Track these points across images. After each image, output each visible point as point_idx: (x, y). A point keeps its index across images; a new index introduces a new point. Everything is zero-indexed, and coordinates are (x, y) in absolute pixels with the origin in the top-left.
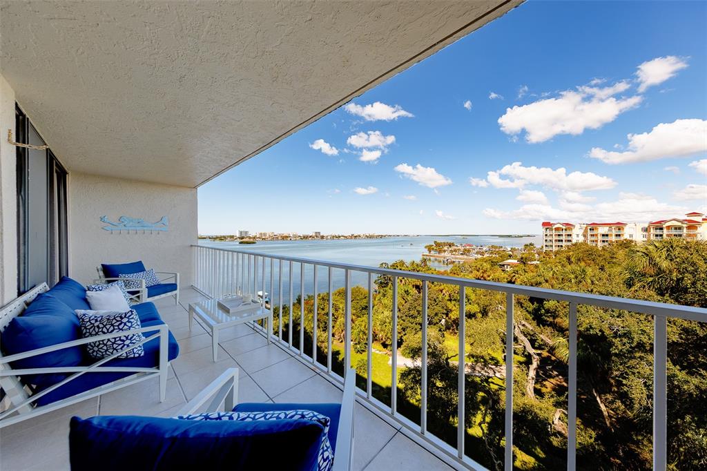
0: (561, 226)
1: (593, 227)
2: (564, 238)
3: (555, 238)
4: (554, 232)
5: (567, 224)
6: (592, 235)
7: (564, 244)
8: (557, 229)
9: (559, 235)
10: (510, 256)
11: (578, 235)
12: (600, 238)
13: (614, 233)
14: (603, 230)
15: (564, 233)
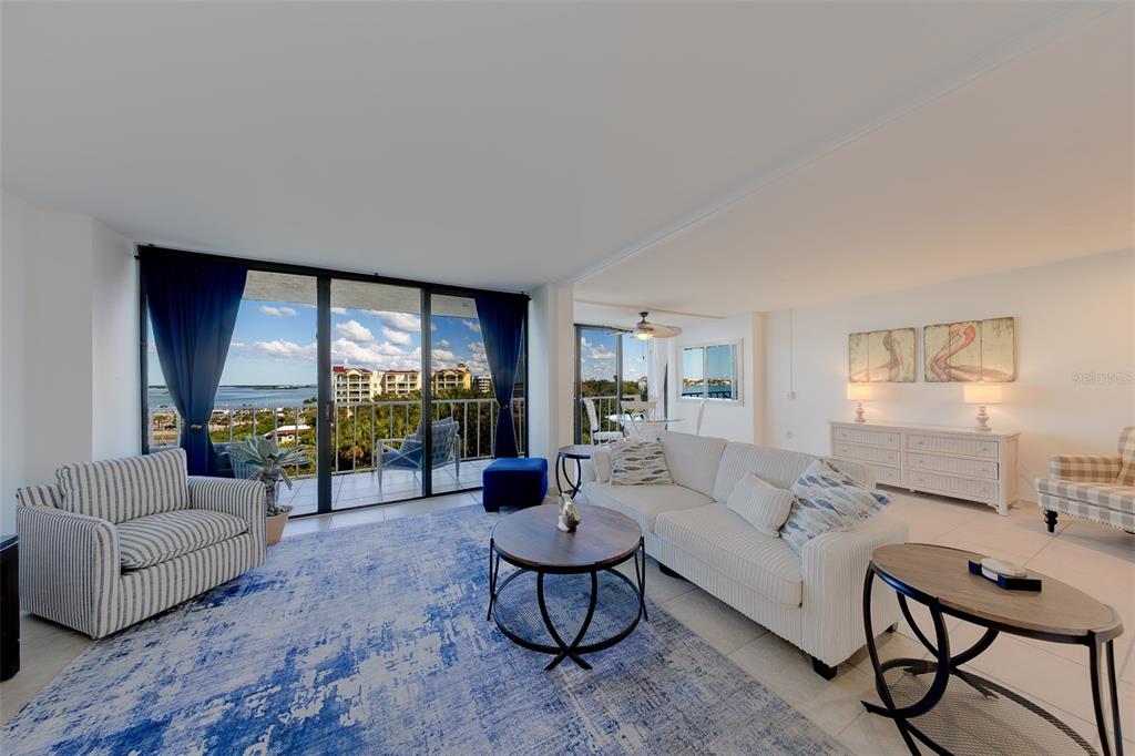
0: (357, 373)
1: (391, 374)
2: (360, 389)
3: (349, 389)
4: (348, 382)
5: (364, 371)
6: (390, 385)
7: (361, 397)
8: (352, 377)
9: (355, 385)
10: (281, 420)
11: (375, 385)
12: (397, 389)
13: (409, 382)
14: (399, 379)
15: (360, 382)
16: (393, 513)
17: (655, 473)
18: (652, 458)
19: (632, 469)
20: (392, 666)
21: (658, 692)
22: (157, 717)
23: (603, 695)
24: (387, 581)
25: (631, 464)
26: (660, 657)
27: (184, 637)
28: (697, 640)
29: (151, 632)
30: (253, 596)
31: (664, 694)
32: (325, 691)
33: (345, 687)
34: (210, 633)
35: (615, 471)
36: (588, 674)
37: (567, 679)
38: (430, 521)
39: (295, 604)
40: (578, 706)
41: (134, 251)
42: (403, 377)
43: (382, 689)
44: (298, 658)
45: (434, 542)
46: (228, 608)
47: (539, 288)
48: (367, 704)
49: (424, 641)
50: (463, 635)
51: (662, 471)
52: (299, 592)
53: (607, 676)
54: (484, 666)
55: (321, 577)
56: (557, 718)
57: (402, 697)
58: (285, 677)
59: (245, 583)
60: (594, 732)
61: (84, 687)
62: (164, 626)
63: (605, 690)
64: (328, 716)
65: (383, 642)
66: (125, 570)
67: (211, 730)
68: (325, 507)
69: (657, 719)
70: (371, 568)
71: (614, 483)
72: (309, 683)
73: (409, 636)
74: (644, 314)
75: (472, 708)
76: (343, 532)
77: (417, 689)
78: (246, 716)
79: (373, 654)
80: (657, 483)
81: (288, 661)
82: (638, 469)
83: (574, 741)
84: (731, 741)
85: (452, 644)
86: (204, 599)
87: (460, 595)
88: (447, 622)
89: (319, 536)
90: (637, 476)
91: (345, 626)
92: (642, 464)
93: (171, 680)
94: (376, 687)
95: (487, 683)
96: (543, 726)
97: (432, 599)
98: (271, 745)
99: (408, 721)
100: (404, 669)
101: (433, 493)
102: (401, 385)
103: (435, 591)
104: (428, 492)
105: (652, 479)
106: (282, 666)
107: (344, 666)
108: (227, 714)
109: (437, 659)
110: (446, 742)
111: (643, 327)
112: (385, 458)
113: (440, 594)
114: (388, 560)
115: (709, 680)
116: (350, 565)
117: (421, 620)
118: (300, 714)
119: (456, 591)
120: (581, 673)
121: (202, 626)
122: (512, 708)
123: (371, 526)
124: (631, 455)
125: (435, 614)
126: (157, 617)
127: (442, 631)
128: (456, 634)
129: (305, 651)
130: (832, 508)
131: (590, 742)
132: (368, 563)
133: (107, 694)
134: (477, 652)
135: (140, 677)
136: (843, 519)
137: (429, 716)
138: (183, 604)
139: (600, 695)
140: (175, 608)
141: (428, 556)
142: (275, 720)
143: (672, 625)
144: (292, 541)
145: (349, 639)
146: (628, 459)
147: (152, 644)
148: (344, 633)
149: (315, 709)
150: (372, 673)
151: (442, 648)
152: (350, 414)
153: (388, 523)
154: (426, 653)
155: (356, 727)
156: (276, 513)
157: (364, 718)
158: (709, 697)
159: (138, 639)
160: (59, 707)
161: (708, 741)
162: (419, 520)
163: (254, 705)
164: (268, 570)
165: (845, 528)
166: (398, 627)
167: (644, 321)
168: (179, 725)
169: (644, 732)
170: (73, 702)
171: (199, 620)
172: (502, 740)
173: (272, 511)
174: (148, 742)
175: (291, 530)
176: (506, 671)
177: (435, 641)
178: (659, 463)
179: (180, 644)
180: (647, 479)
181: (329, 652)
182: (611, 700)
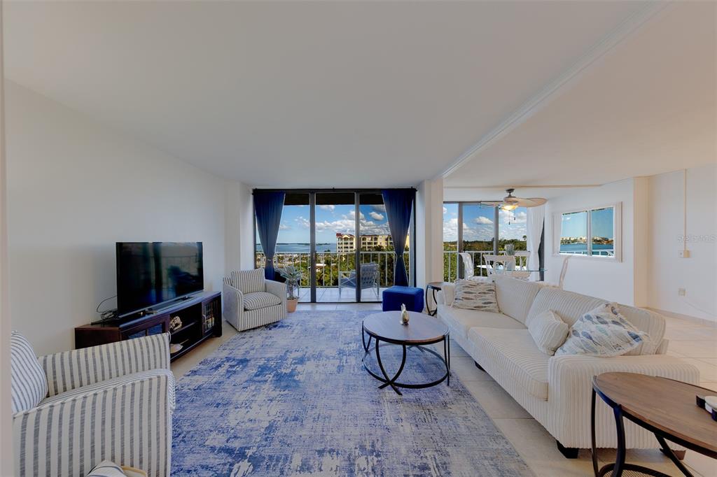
0: (347, 236)
2: (349, 246)
3: (343, 246)
5: (350, 235)
6: (363, 243)
8: (345, 239)
12: (367, 246)
13: (373, 242)
14: (368, 240)
15: (349, 242)
16: (340, 307)
17: (485, 303)
18: (485, 293)
19: (467, 299)
20: (318, 366)
21: (433, 417)
22: (248, 358)
23: (402, 407)
24: (327, 335)
25: (467, 296)
26: (445, 404)
27: (260, 337)
28: (476, 405)
29: (251, 333)
30: (281, 329)
31: (436, 419)
32: (293, 367)
33: (300, 368)
34: (266, 338)
35: (456, 299)
36: (399, 397)
37: (387, 394)
38: (355, 313)
39: (293, 336)
40: (387, 408)
41: (251, 192)
42: (370, 238)
43: (312, 372)
44: (288, 354)
45: (353, 323)
46: (273, 331)
47: (421, 183)
48: (305, 376)
49: (332, 361)
50: (349, 364)
51: (491, 303)
52: (296, 331)
53: (409, 401)
54: (353, 378)
55: (304, 328)
56: (375, 407)
57: (317, 377)
58: (283, 358)
59: (280, 324)
60: (388, 418)
61: (234, 344)
62: (255, 332)
63: (404, 406)
64: (291, 375)
65: (318, 357)
66: (245, 310)
67: (260, 367)
68: (313, 300)
69: (425, 427)
70: (323, 329)
71: (454, 306)
72: (289, 363)
73: (328, 358)
74: (510, 191)
75: (341, 390)
76: (318, 312)
77: (323, 376)
78: (269, 366)
79: (312, 360)
80: (486, 311)
81: (285, 354)
82: (472, 299)
83: (377, 417)
84: (463, 451)
85: (343, 366)
86: (267, 326)
87: (355, 348)
88: (345, 357)
89: (308, 312)
90: (471, 304)
91: (306, 347)
92: (475, 296)
93: (253, 349)
94: (309, 371)
95: (351, 384)
96: (367, 408)
97: (342, 347)
98: (273, 377)
99: (316, 386)
100: (321, 368)
101: (361, 301)
102: (369, 243)
103: (345, 344)
104: (358, 301)
105: (482, 307)
106: (283, 355)
107: (301, 361)
108: (265, 363)
109: (335, 369)
110: (326, 397)
111: (509, 201)
112: (342, 281)
113: (347, 345)
114: (331, 327)
115: (469, 424)
116: (316, 326)
117: (335, 353)
118: (284, 371)
119: (354, 346)
120: (395, 395)
121: (265, 336)
122: (357, 396)
123: (330, 312)
124: (469, 290)
125: (341, 352)
126: (254, 329)
127: (341, 360)
128: (346, 362)
129: (291, 352)
130: (591, 338)
131: (385, 421)
132: (323, 326)
133: (239, 348)
134: (352, 372)
135: (246, 346)
136: (598, 348)
137: (324, 387)
138: (261, 327)
139: (400, 407)
140: (259, 327)
141: (349, 329)
142: (276, 370)
143: (463, 392)
144: (299, 312)
145: (306, 352)
146: (465, 293)
147: (251, 337)
148: (305, 350)
149: (288, 371)
150: (310, 366)
151: (339, 366)
152: (344, 259)
153: (337, 311)
154: (332, 366)
155: (299, 381)
156: (293, 298)
157: (302, 380)
158: (463, 430)
159: (248, 334)
160: (228, 348)
161: (448, 446)
162: (351, 313)
163: (272, 363)
164: (288, 321)
165: (599, 355)
166: (326, 353)
167: (510, 196)
168: (252, 362)
169: (414, 428)
170: (231, 347)
171: (264, 333)
172: (347, 405)
173: (292, 298)
174: (244, 364)
175: (300, 308)
176: (361, 383)
177: (337, 362)
178: (489, 297)
179: (258, 338)
180: (478, 307)
181: (299, 355)
182: (404, 411)
